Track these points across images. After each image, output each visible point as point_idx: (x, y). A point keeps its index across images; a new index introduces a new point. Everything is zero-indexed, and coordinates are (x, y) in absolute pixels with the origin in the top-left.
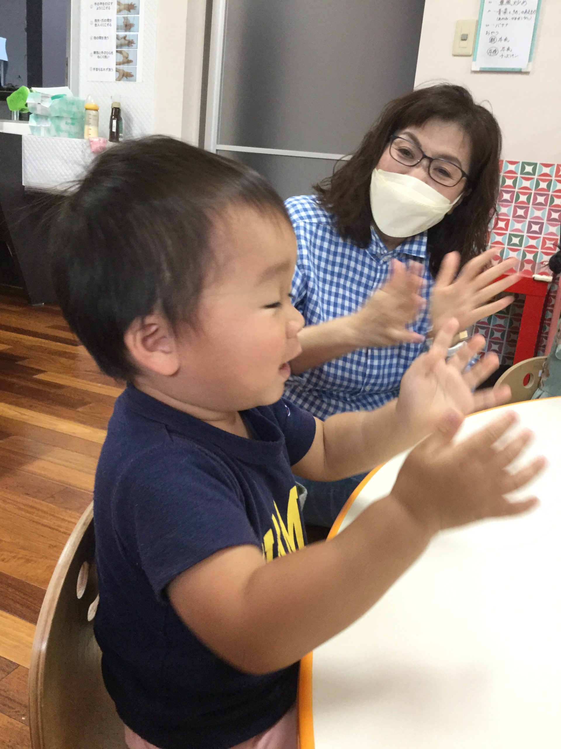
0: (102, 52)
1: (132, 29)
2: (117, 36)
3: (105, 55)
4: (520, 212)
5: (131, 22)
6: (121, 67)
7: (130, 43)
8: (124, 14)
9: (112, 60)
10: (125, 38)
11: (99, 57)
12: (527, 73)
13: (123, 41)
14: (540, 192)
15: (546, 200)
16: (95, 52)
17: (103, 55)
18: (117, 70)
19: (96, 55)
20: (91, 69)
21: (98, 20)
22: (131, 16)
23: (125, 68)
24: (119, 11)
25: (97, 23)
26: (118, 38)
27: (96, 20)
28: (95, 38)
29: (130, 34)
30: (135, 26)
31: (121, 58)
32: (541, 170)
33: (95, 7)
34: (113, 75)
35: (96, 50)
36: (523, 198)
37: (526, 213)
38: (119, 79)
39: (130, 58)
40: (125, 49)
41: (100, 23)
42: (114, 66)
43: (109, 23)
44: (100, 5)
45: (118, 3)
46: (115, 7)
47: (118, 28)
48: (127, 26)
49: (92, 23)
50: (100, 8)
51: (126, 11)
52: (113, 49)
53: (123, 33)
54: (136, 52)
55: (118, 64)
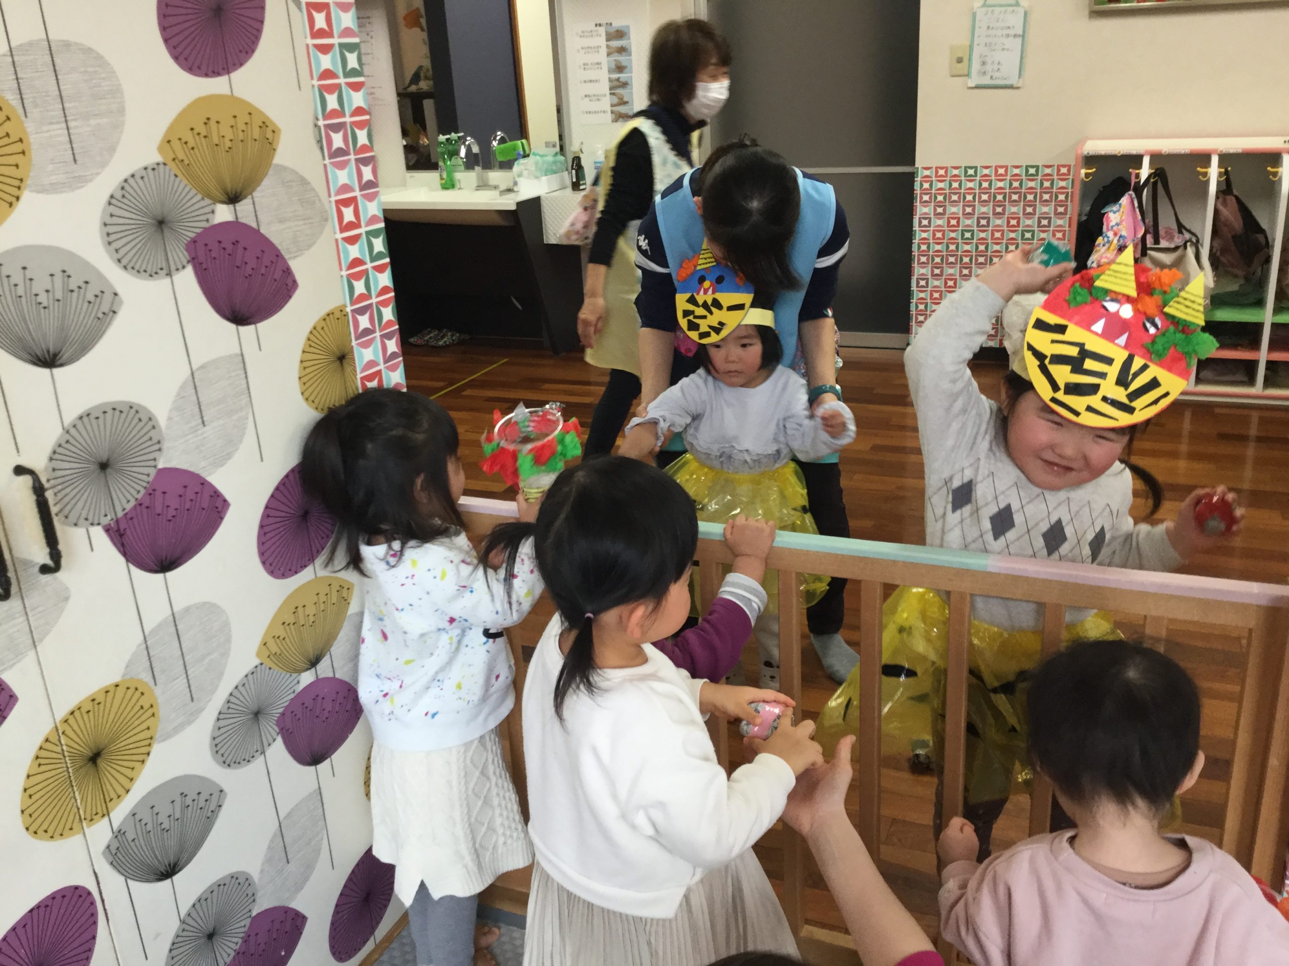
0: (594, 95)
1: (625, 71)
2: (609, 78)
3: (598, 98)
4: (1029, 210)
5: (624, 64)
6: (615, 109)
7: (625, 85)
8: (617, 57)
9: (606, 103)
10: (618, 80)
11: (591, 101)
12: (1018, 88)
13: (618, 84)
14: (1045, 191)
15: (1051, 197)
16: (586, 96)
17: (595, 98)
18: (612, 112)
19: (588, 99)
20: (583, 112)
21: (587, 64)
22: (623, 59)
23: (622, 109)
24: (609, 54)
25: (586, 67)
26: (610, 80)
27: (584, 64)
28: (585, 82)
29: (623, 76)
30: (629, 67)
31: (615, 100)
32: (1043, 171)
33: (582, 52)
34: (609, 117)
35: (587, 93)
36: (1030, 197)
37: (1034, 210)
38: (615, 120)
39: (625, 99)
40: (619, 91)
41: (589, 66)
42: (609, 109)
43: (598, 66)
44: (588, 49)
45: (608, 46)
46: (604, 51)
47: (610, 71)
48: (620, 68)
49: (580, 67)
50: (588, 52)
51: (616, 54)
52: (608, 92)
53: (616, 76)
54: (631, 92)
55: (612, 106)
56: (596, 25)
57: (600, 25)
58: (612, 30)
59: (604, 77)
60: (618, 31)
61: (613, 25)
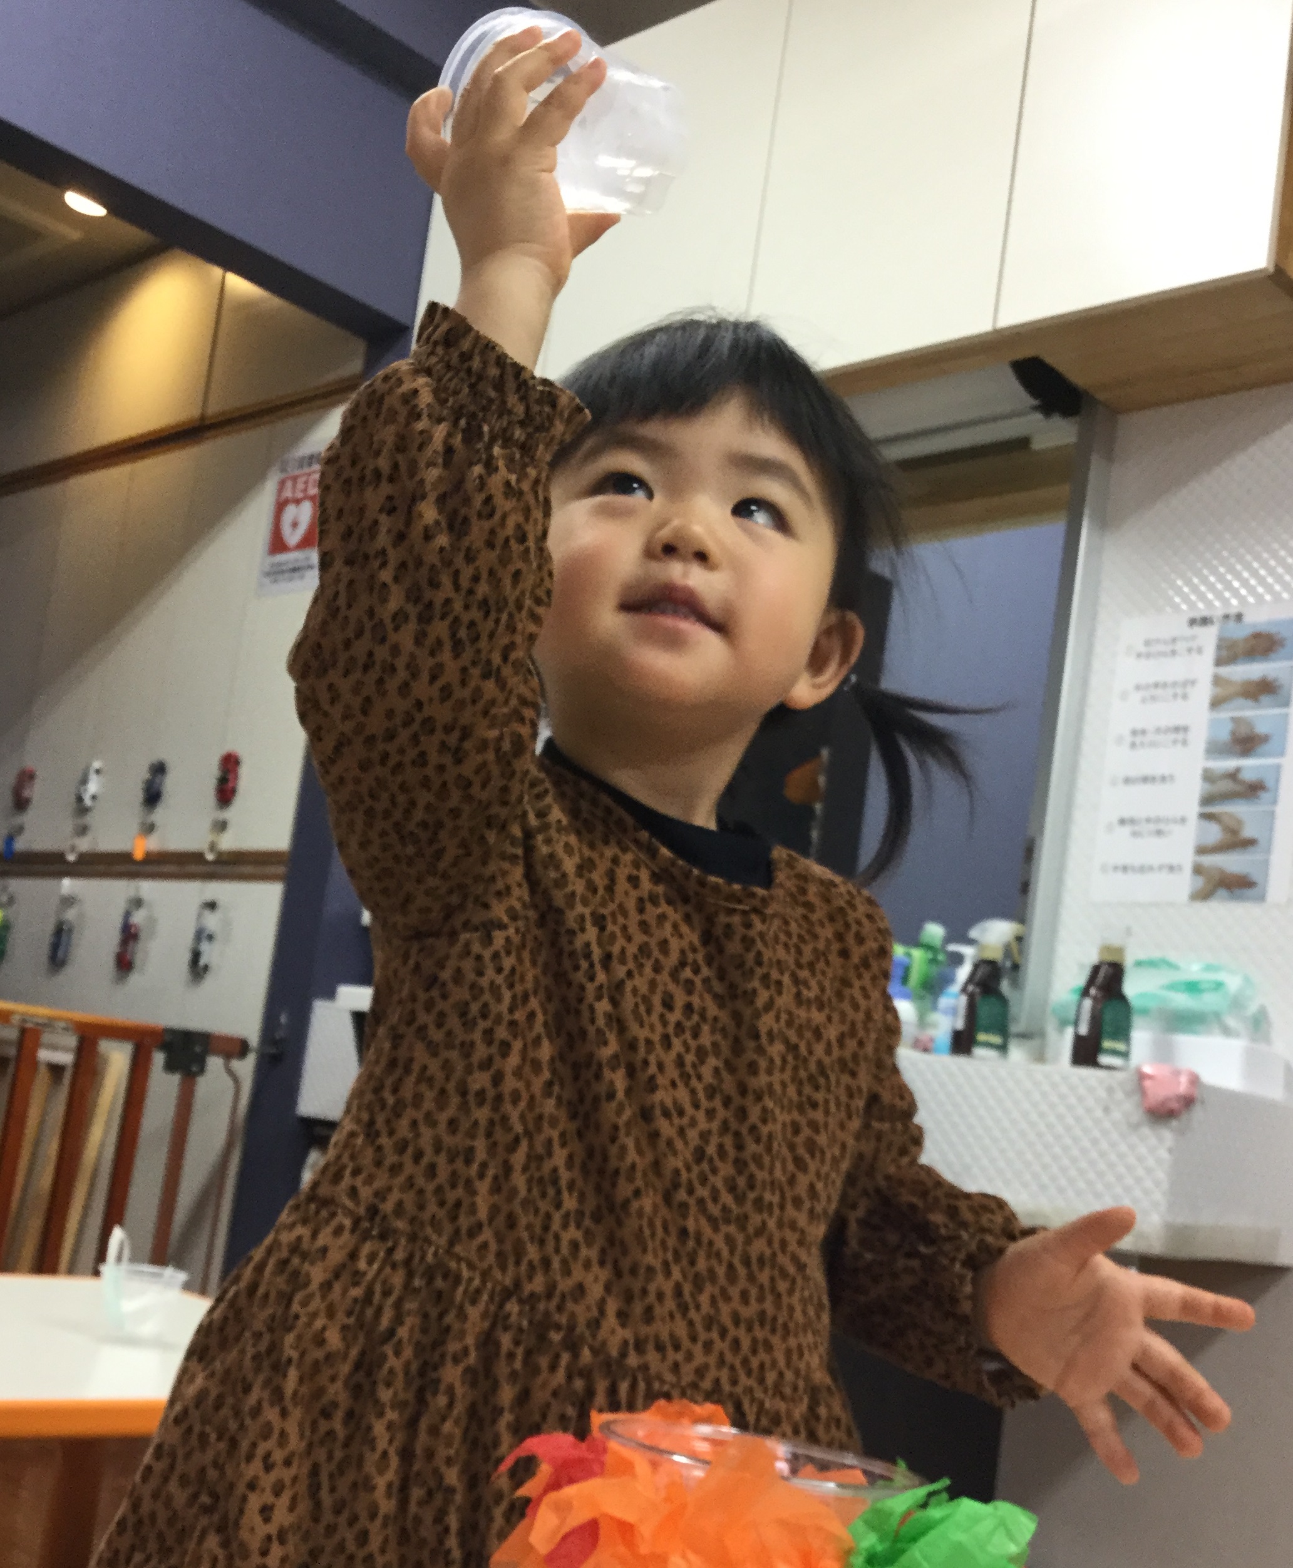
0: (1148, 820)
1: (1263, 748)
2: (1207, 769)
3: (1158, 827)
5: (1261, 729)
7: (1254, 790)
8: (1240, 707)
9: (1181, 843)
10: (1233, 776)
11: (1135, 834)
13: (1226, 786)
16: (1122, 822)
17: (1152, 827)
18: (1198, 870)
19: (1126, 830)
20: (1105, 868)
21: (1143, 732)
22: (1260, 715)
24: (1218, 702)
25: (1138, 739)
26: (1208, 776)
27: (1134, 733)
28: (1127, 781)
29: (1250, 766)
30: (1274, 741)
31: (1214, 833)
33: (1136, 697)
34: (1185, 883)
35: (1126, 814)
38: (1202, 895)
39: (1248, 832)
41: (1150, 737)
42: (1187, 858)
43: (1180, 736)
44: (1153, 691)
45: (1217, 681)
46: (1204, 692)
47: (1215, 749)
48: (1245, 743)
49: (1119, 740)
50: (1153, 698)
51: (1241, 701)
52: (1193, 809)
53: (1230, 764)
54: (1272, 814)
55: (1201, 850)
56: (1193, 622)
57: (1205, 621)
58: (1239, 633)
60: (1257, 636)
61: (1248, 619)
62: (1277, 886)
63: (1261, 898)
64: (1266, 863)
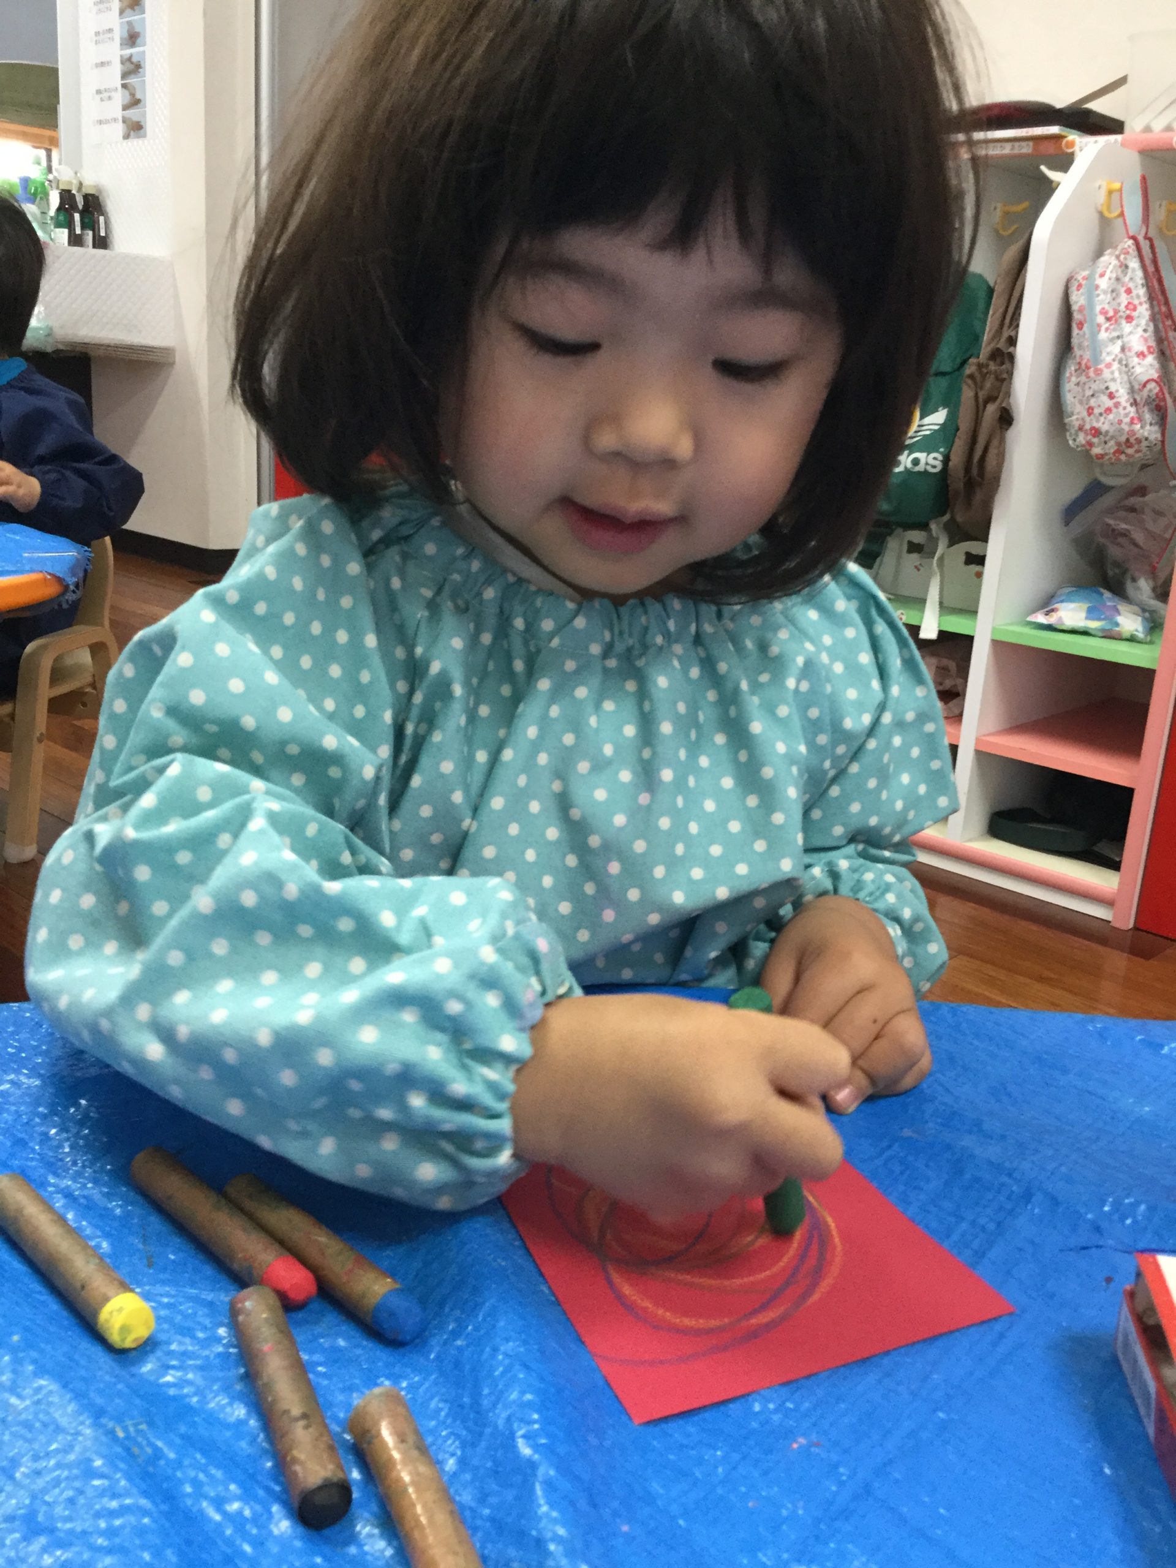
0: (105, 90)
1: (139, 41)
2: (122, 57)
3: (110, 95)
5: (137, 30)
6: (128, 113)
7: (137, 67)
8: (128, 16)
9: (118, 104)
10: (130, 59)
11: (101, 100)
13: (130, 66)
16: (97, 92)
17: (107, 95)
18: (124, 120)
19: (98, 97)
20: (94, 123)
21: (99, 34)
22: (136, 19)
23: (133, 114)
24: (122, 12)
25: (98, 38)
26: (122, 63)
27: (96, 34)
28: (97, 66)
29: (135, 53)
30: (142, 36)
31: (127, 97)
33: (95, 10)
34: (119, 128)
35: (98, 87)
38: (127, 137)
39: (138, 95)
40: (130, 80)
41: (101, 37)
42: (119, 113)
43: (110, 35)
44: (99, 6)
46: (116, 6)
47: (123, 43)
48: (132, 38)
49: (91, 38)
50: (100, 11)
51: (129, 11)
52: (118, 82)
53: (128, 52)
54: (144, 81)
55: (124, 108)
59: (114, 52)
62: (150, 126)
63: (144, 136)
64: (144, 115)
